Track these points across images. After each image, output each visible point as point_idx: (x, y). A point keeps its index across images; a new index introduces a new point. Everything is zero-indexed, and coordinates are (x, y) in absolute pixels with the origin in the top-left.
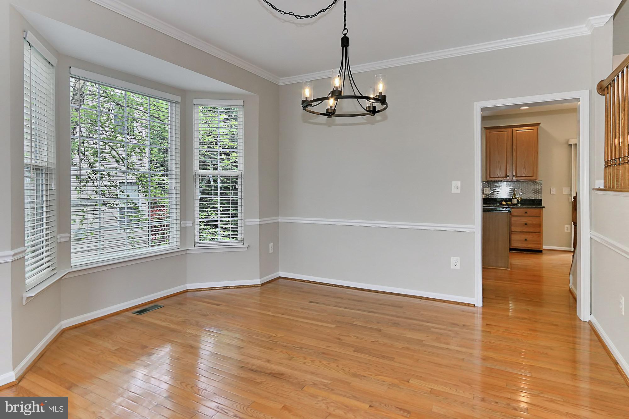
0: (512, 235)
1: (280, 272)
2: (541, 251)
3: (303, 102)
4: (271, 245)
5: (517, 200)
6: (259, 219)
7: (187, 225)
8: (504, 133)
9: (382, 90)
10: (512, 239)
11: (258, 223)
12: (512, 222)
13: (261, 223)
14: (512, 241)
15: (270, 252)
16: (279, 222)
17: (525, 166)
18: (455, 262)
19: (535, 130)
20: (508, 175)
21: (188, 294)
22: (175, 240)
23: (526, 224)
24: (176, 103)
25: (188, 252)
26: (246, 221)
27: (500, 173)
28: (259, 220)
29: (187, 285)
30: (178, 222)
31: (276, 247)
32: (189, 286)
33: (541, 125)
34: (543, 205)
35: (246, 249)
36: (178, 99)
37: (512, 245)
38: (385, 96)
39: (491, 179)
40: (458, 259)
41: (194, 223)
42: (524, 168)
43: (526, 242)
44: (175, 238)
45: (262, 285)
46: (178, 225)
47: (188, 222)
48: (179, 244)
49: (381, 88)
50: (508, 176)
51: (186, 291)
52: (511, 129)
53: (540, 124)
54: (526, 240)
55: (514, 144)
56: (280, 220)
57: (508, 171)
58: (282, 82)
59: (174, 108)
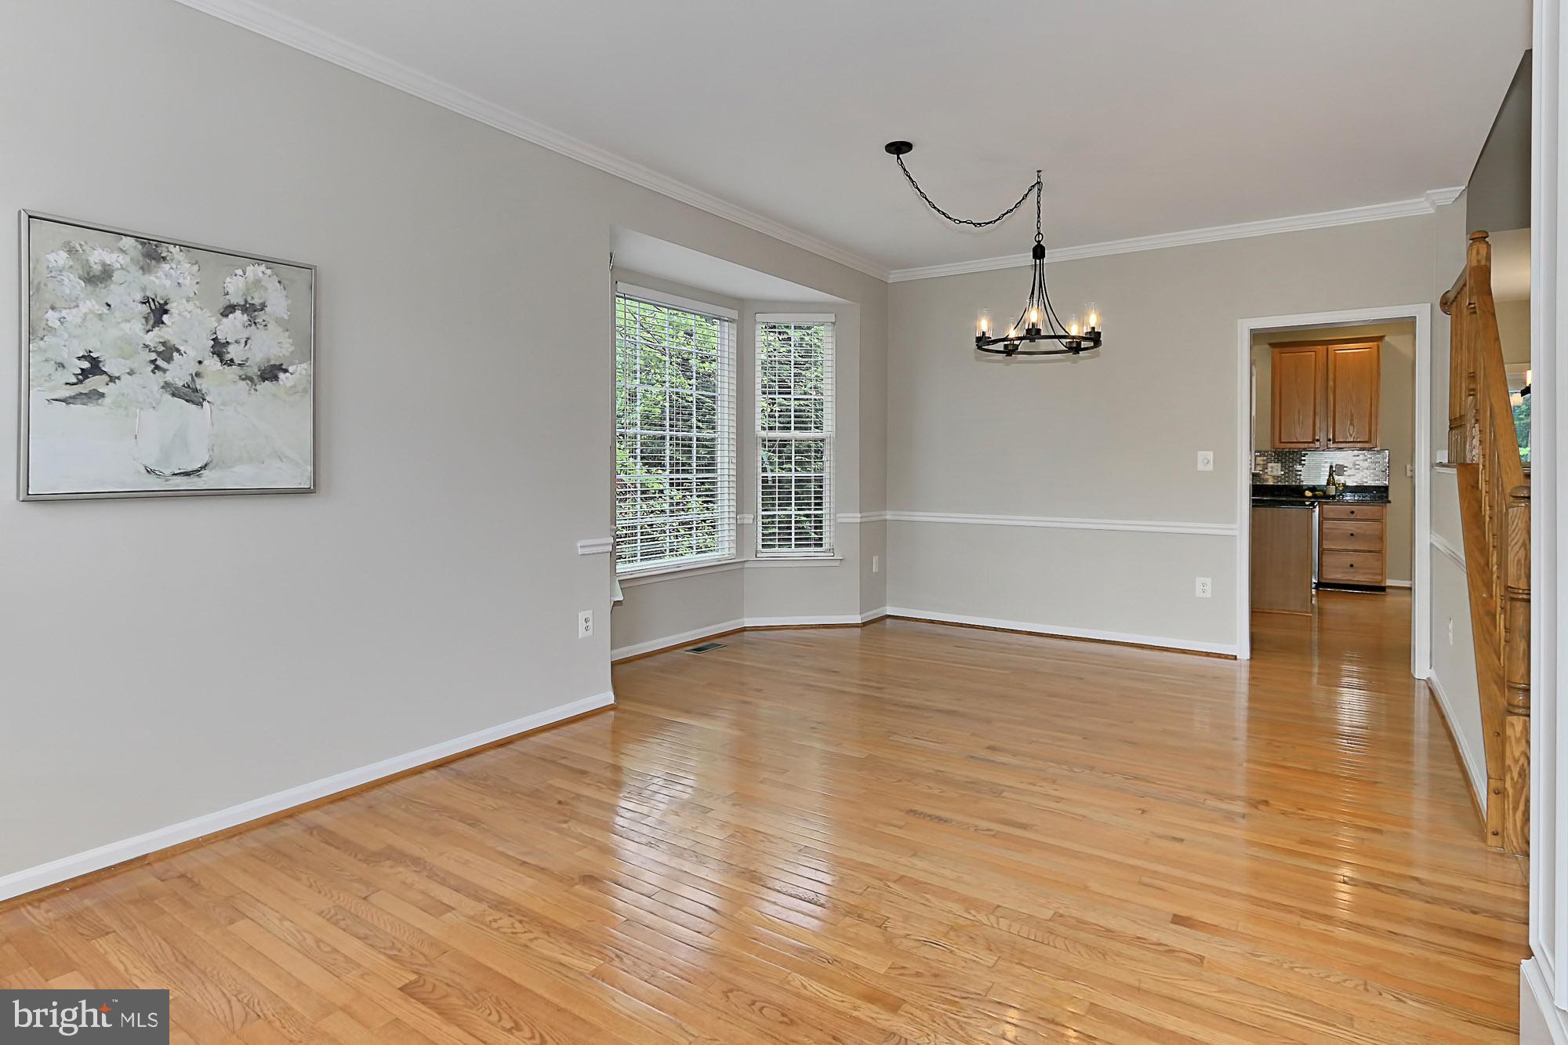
0: (1324, 556)
1: (888, 608)
2: (1383, 589)
3: (979, 339)
4: (875, 559)
5: (1336, 488)
6: (860, 513)
7: (746, 521)
8: (1309, 354)
9: (1096, 323)
10: (1324, 564)
11: (859, 520)
12: (1324, 531)
13: (864, 520)
14: (1324, 568)
15: (875, 570)
16: (886, 520)
17: (1352, 420)
18: (1203, 587)
19: (1375, 348)
20: (1317, 438)
21: (746, 633)
22: (726, 545)
23: (1352, 535)
24: (731, 321)
25: (747, 565)
26: (838, 515)
27: (1302, 434)
28: (859, 515)
29: (745, 619)
30: (733, 515)
31: (883, 564)
32: (748, 622)
33: (1386, 338)
34: (1390, 499)
35: (837, 564)
36: (734, 314)
37: (1325, 577)
38: (1099, 334)
39: (1283, 446)
40: (1208, 581)
41: (755, 519)
42: (1351, 424)
43: (1352, 570)
44: (727, 543)
45: (864, 624)
46: (733, 521)
47: (746, 515)
48: (733, 551)
49: (1093, 320)
50: (1318, 440)
51: (744, 629)
52: (1325, 347)
53: (1383, 337)
54: (1352, 566)
55: (1331, 376)
56: (888, 517)
57: (1317, 430)
58: (894, 277)
59: (726, 330)
